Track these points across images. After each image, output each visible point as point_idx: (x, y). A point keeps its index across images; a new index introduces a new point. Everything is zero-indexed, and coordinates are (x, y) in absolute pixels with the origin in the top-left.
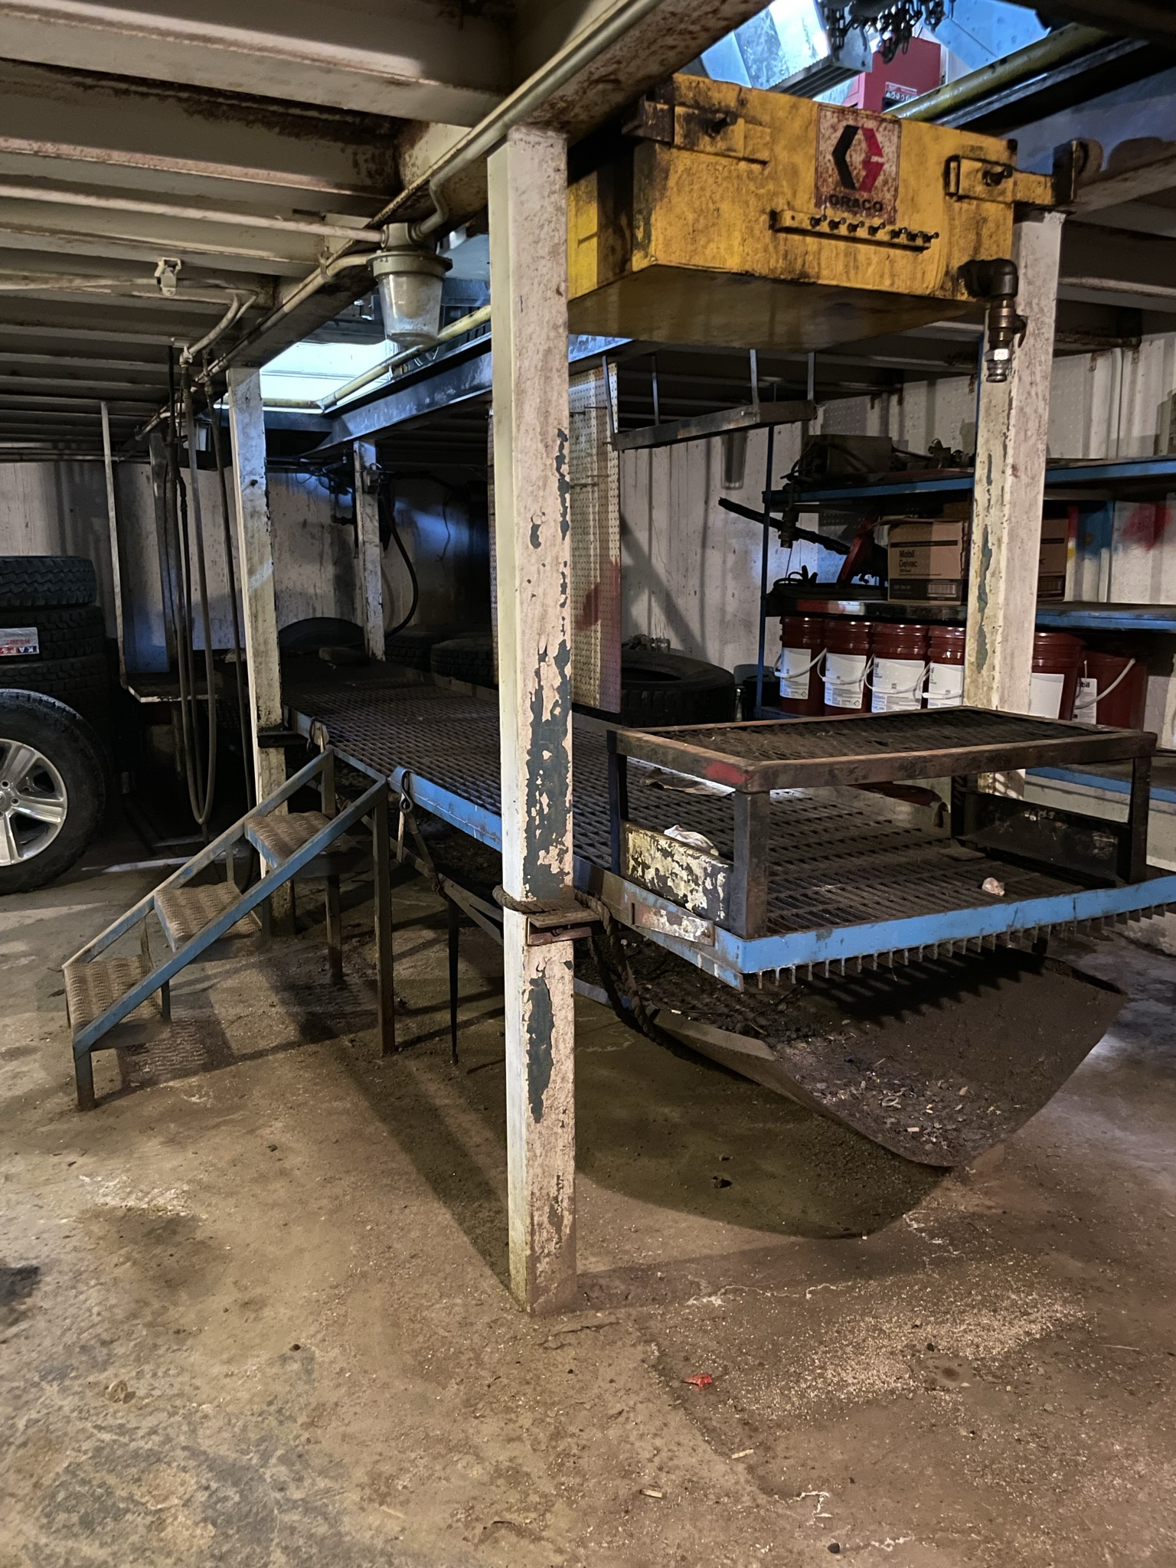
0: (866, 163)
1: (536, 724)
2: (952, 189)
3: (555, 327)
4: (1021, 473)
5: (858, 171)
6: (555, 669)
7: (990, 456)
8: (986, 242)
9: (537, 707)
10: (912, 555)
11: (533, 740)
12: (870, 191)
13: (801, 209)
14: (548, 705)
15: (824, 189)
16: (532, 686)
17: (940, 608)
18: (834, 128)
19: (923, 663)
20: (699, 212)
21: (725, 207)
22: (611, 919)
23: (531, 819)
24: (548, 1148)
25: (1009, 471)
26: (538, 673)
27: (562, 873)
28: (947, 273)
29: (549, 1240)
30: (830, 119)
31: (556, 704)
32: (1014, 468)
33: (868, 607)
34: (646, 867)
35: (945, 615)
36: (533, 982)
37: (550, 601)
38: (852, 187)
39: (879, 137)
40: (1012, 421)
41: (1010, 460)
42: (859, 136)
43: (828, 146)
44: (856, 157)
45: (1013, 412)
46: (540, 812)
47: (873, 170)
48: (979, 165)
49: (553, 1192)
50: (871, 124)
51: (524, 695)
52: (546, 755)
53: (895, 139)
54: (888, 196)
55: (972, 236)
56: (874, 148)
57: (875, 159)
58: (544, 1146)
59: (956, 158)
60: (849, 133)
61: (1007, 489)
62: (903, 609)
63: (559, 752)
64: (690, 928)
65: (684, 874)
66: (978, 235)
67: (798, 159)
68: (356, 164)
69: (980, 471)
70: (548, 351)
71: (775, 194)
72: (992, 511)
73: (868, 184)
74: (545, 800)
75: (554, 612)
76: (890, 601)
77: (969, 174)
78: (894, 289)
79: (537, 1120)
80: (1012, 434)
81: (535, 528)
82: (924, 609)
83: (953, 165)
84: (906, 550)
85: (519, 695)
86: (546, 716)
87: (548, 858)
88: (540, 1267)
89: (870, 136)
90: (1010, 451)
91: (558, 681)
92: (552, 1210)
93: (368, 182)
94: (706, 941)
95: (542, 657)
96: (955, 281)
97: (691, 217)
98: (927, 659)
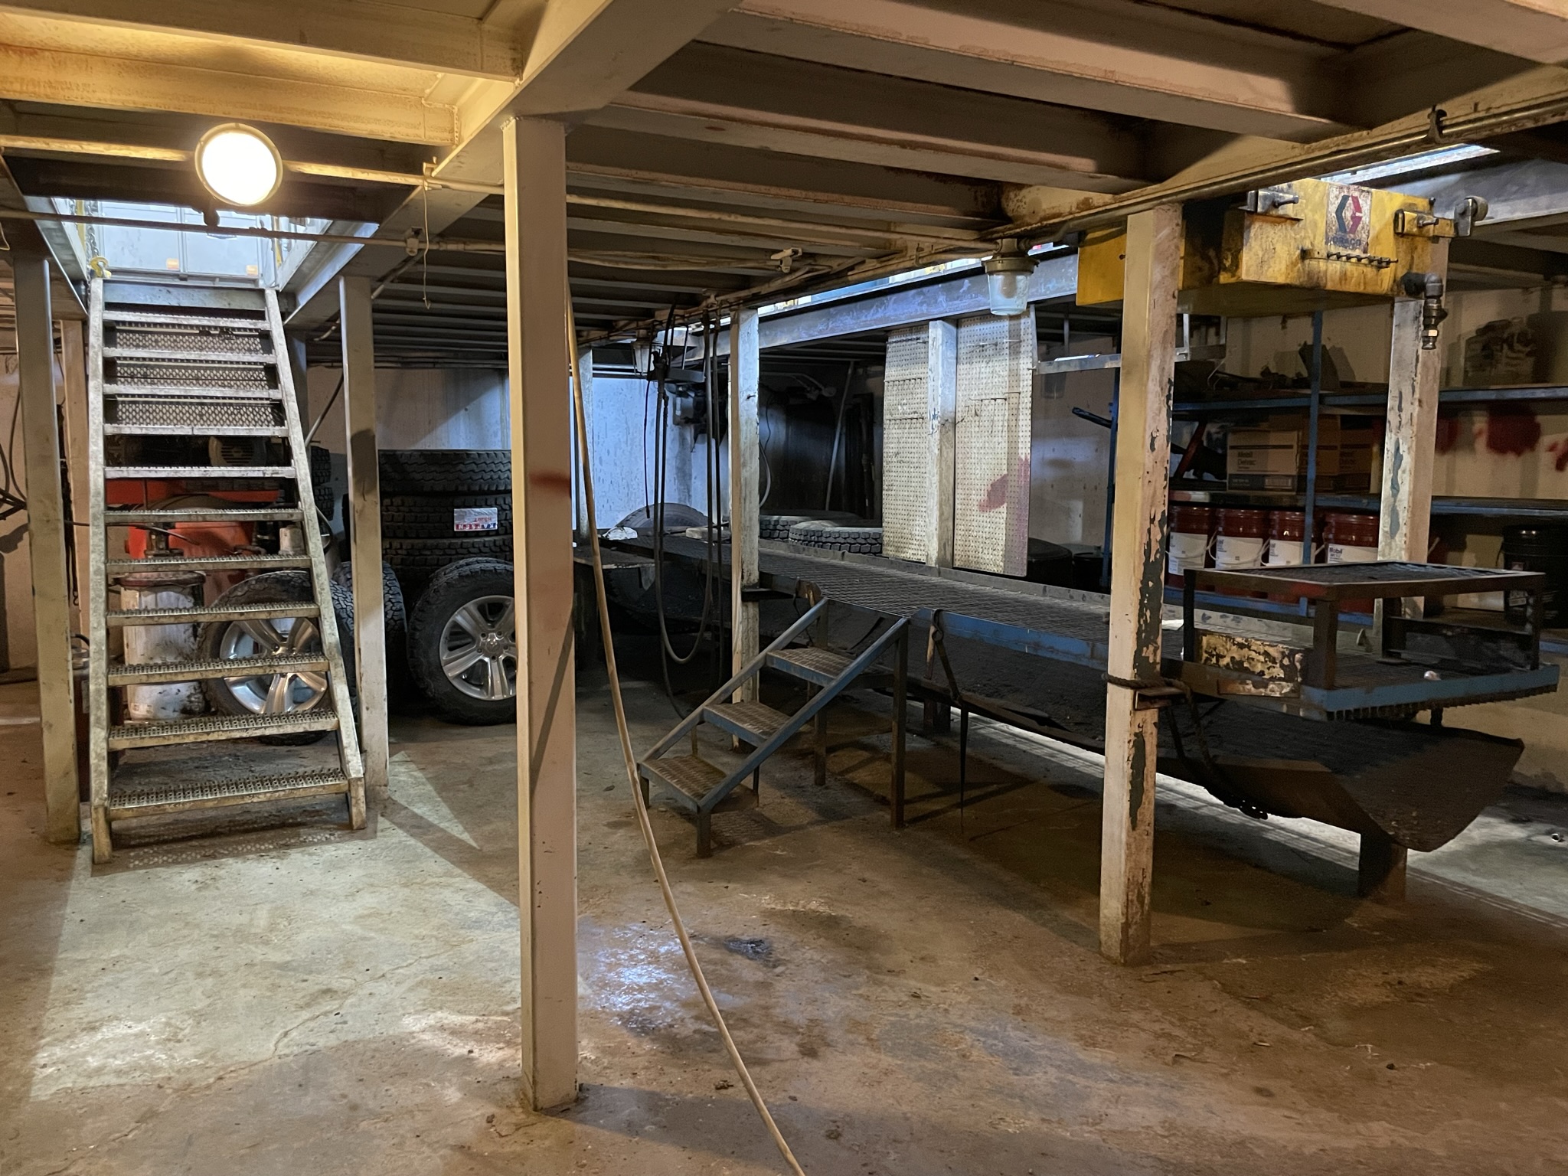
0: (1353, 217)
1: (1147, 564)
2: (1400, 230)
3: (1171, 317)
4: (1424, 405)
5: (1349, 222)
6: (1158, 529)
7: (1401, 393)
8: (1416, 261)
9: (1147, 553)
10: (1250, 455)
11: (1144, 573)
12: (1354, 233)
13: (1320, 247)
14: (1153, 552)
15: (1330, 234)
16: (1145, 541)
17: (1281, 497)
18: (1337, 197)
19: (1261, 540)
20: (1266, 251)
21: (1278, 247)
22: (1192, 693)
23: (1140, 626)
24: (1139, 850)
25: (1417, 403)
26: (1149, 531)
27: (1155, 662)
28: (1395, 281)
29: (1137, 913)
30: (1335, 192)
31: (1157, 552)
32: (1420, 401)
33: (1212, 496)
34: (1219, 657)
35: (1286, 502)
36: (1136, 735)
37: (1158, 485)
38: (1345, 231)
39: (1361, 202)
40: (1419, 370)
41: (1417, 396)
42: (1350, 201)
43: (1333, 208)
44: (1348, 214)
45: (1419, 365)
46: (1145, 621)
47: (1356, 220)
48: (1415, 215)
49: (1140, 880)
50: (1356, 194)
51: (1140, 543)
52: (1151, 584)
53: (1369, 202)
54: (1364, 236)
55: (1409, 258)
56: (1358, 208)
57: (1358, 214)
58: (1136, 848)
59: (1402, 211)
60: (1345, 198)
61: (1415, 415)
62: (1247, 498)
63: (1157, 582)
64: (1276, 688)
65: (1262, 658)
66: (1412, 257)
67: (1317, 217)
68: (976, 199)
69: (1391, 403)
70: (1166, 331)
71: (1305, 238)
72: (1403, 430)
73: (1354, 230)
74: (1148, 614)
75: (1160, 491)
76: (1229, 491)
77: (1409, 221)
78: (1365, 292)
79: (1134, 829)
80: (1418, 378)
81: (1153, 439)
82: (1265, 498)
83: (1400, 216)
84: (1245, 451)
85: (1137, 544)
86: (1152, 559)
87: (1148, 652)
88: (1131, 932)
89: (1356, 200)
90: (1417, 390)
91: (1159, 537)
92: (1139, 893)
93: (982, 210)
94: (1293, 695)
95: (1152, 521)
96: (1398, 286)
97: (1260, 254)
98: (1265, 536)
